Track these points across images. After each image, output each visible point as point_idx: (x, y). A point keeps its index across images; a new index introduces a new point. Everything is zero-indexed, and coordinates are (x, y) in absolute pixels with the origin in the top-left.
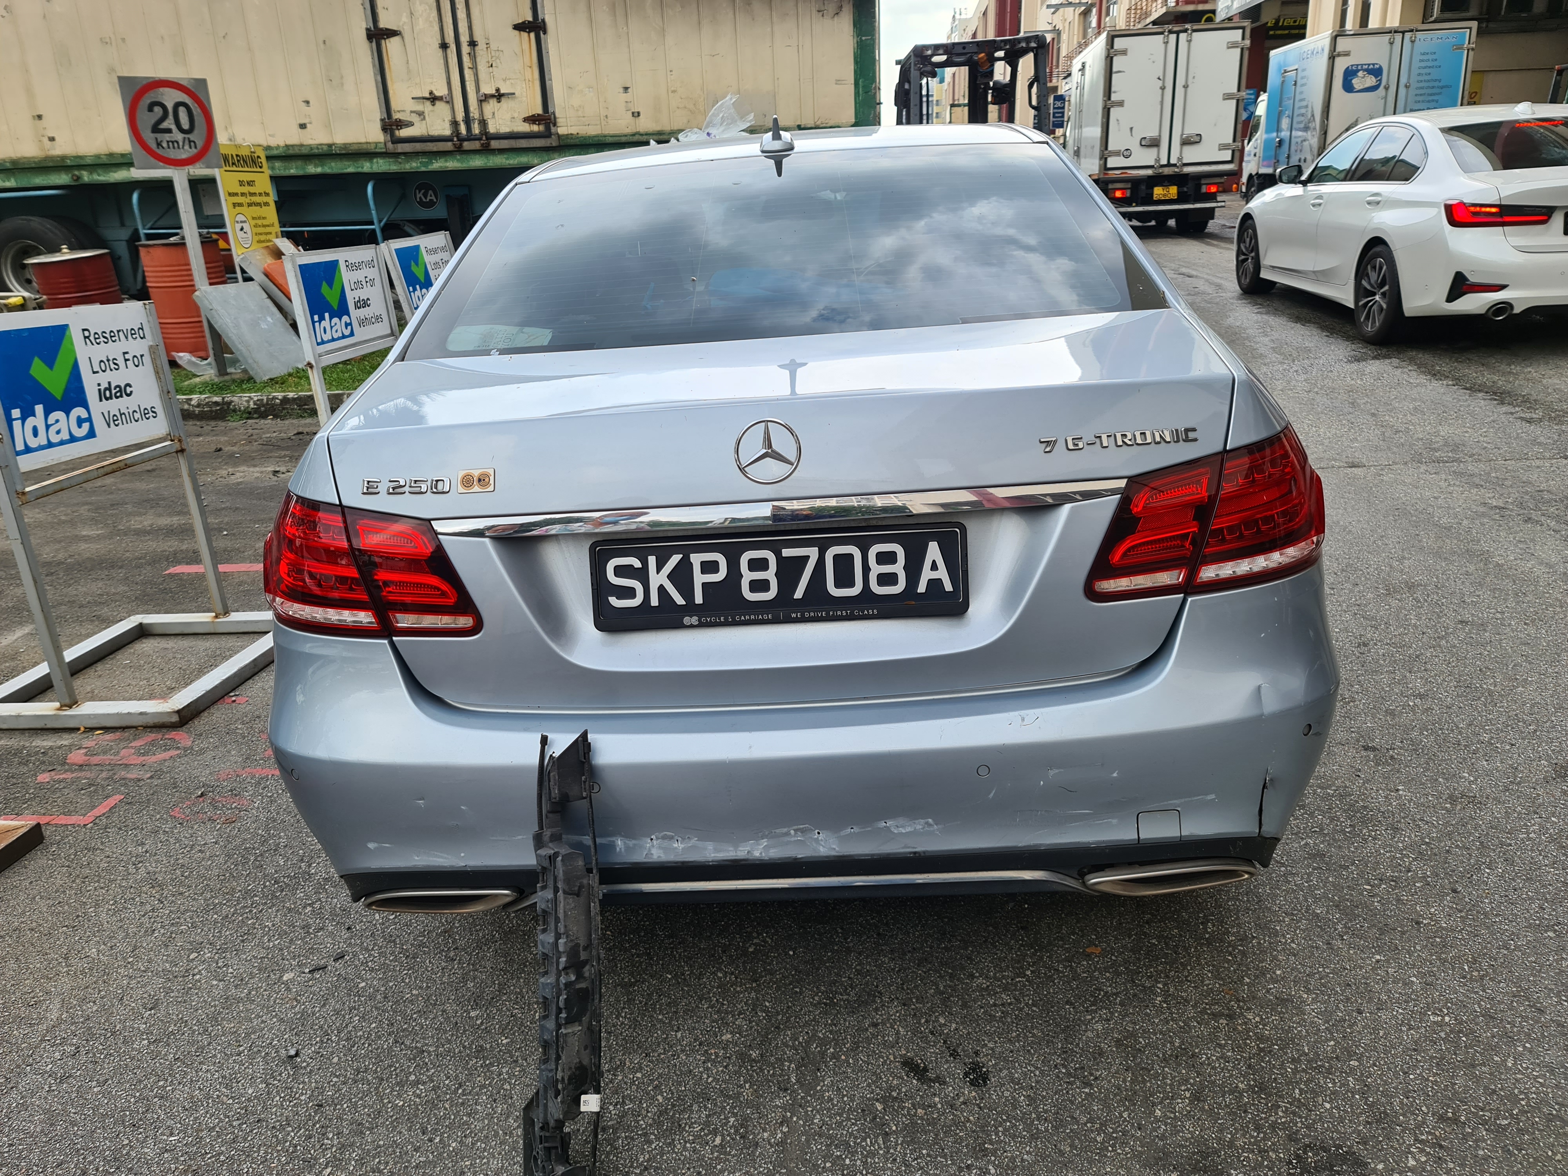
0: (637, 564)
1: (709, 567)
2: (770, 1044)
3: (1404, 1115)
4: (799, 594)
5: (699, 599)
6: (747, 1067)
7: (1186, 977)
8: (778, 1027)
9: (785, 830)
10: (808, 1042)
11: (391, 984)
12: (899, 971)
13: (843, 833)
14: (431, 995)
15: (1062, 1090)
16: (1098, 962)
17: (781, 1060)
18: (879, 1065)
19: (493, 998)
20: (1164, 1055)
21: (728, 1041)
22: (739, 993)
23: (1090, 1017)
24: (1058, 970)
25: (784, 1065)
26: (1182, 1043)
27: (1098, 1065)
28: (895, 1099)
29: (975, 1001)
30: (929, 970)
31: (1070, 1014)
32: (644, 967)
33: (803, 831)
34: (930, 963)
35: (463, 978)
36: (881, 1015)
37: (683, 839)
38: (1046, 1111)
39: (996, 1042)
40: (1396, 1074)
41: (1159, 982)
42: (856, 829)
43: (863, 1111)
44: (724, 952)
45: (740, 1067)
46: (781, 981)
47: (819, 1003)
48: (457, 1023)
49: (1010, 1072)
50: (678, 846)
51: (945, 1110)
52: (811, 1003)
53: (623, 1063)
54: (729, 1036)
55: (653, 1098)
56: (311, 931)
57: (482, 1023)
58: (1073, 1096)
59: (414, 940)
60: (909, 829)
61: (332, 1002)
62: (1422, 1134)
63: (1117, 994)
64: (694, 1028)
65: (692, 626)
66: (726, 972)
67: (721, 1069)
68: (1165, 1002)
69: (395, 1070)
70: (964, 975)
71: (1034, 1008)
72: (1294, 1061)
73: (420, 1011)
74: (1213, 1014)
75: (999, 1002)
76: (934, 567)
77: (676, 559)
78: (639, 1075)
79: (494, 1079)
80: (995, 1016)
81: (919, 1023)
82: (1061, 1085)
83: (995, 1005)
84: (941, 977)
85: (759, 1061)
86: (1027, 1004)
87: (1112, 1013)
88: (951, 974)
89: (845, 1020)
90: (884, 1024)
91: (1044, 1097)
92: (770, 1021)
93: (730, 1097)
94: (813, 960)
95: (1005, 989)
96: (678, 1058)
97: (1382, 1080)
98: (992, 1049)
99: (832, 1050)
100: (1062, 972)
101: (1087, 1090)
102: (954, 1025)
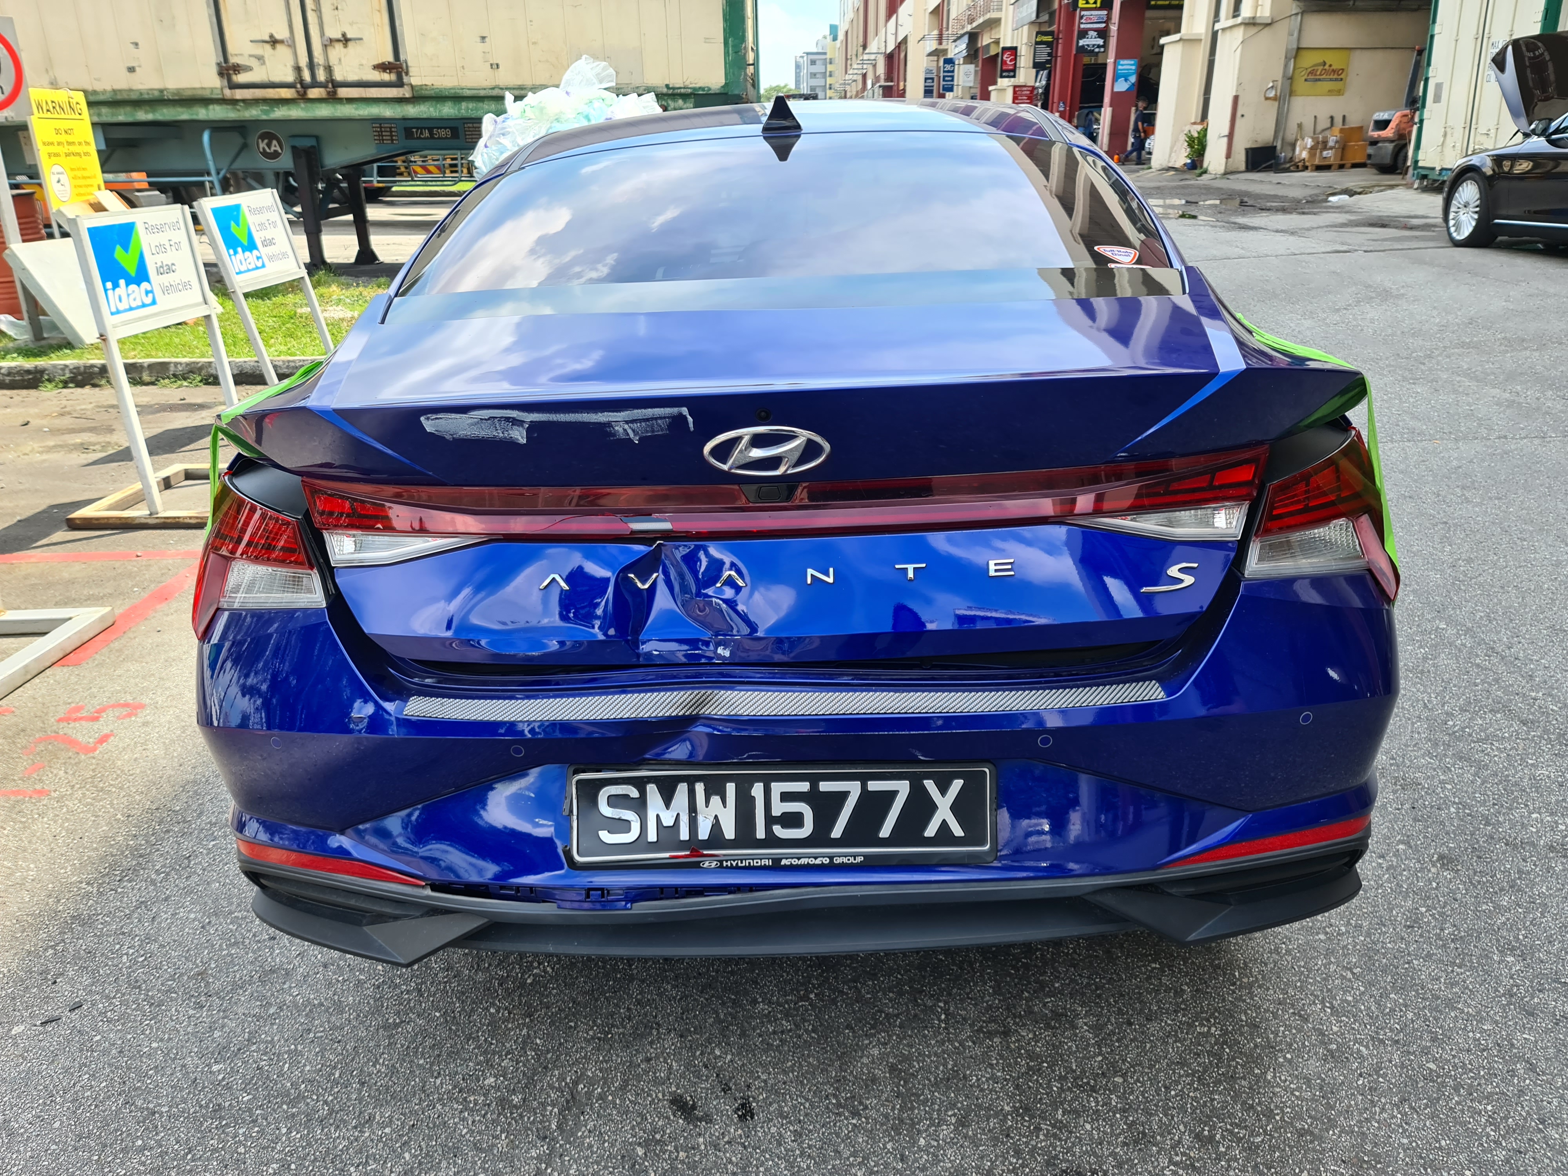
2: (535, 1087)
3: (1162, 1135)
6: (506, 1114)
7: (968, 994)
8: (546, 1068)
10: (576, 1083)
11: (129, 1036)
12: (681, 999)
14: (172, 1048)
15: (830, 1122)
16: (883, 982)
17: (543, 1105)
18: (647, 1105)
19: (239, 1049)
20: (936, 1079)
21: (489, 1085)
22: (510, 1030)
23: (867, 1042)
24: (843, 992)
25: (546, 1110)
26: (955, 1065)
27: (869, 1093)
28: (658, 1142)
29: (754, 1030)
30: (713, 996)
31: (848, 1039)
32: (412, 1005)
34: (713, 989)
35: (210, 1027)
36: (656, 1049)
38: (810, 1147)
39: (769, 1074)
40: (1158, 1091)
41: (940, 1001)
43: (623, 1157)
44: (501, 985)
45: (499, 1114)
46: (556, 1016)
47: (593, 1038)
48: (196, 1079)
49: (780, 1106)
51: (708, 1151)
52: (585, 1038)
53: (371, 1118)
54: (492, 1080)
55: (400, 1156)
56: (49, 977)
57: (224, 1078)
58: (840, 1128)
59: (162, 985)
61: (62, 1058)
62: (1177, 1155)
63: (897, 1016)
64: (456, 1073)
66: (499, 1008)
67: (477, 1118)
69: (121, 1135)
70: (747, 1001)
71: (813, 1035)
72: (1062, 1079)
73: (156, 1067)
74: (989, 1032)
75: (779, 1029)
78: (388, 1130)
79: (228, 1141)
80: (772, 1045)
81: (694, 1056)
82: (829, 1117)
83: (774, 1032)
84: (723, 1004)
85: (520, 1107)
86: (806, 1031)
87: (890, 1036)
88: (734, 1000)
89: (617, 1055)
90: (657, 1057)
91: (810, 1131)
92: (539, 1059)
93: (481, 1150)
94: (593, 991)
95: (787, 1015)
96: (434, 1108)
97: (1144, 1097)
98: (765, 1081)
99: (599, 1090)
100: (847, 994)
101: (854, 1121)
102: (729, 1057)
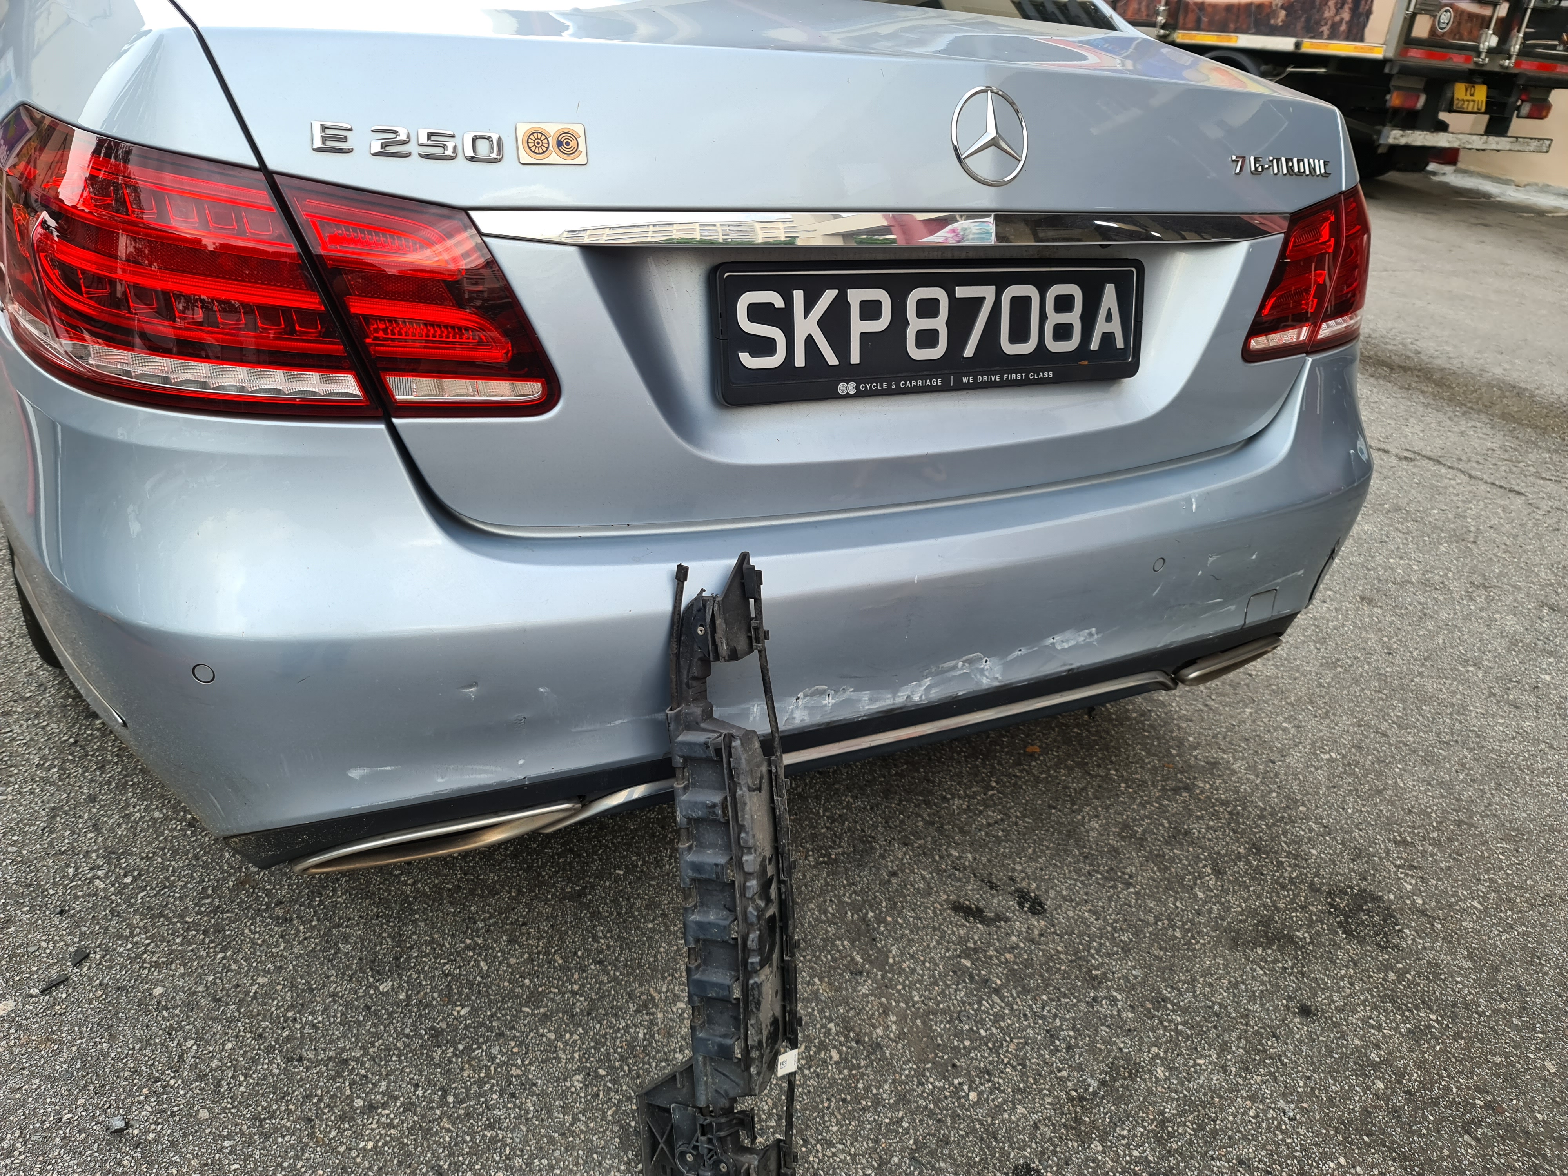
0: (778, 302)
1: (870, 310)
4: (969, 351)
5: (855, 358)
9: (953, 663)
13: (1010, 657)
33: (970, 662)
37: (836, 692)
42: (1024, 651)
50: (828, 701)
60: (1072, 643)
65: (848, 396)
68: (1129, 787)
76: (1109, 318)
77: (829, 296)
